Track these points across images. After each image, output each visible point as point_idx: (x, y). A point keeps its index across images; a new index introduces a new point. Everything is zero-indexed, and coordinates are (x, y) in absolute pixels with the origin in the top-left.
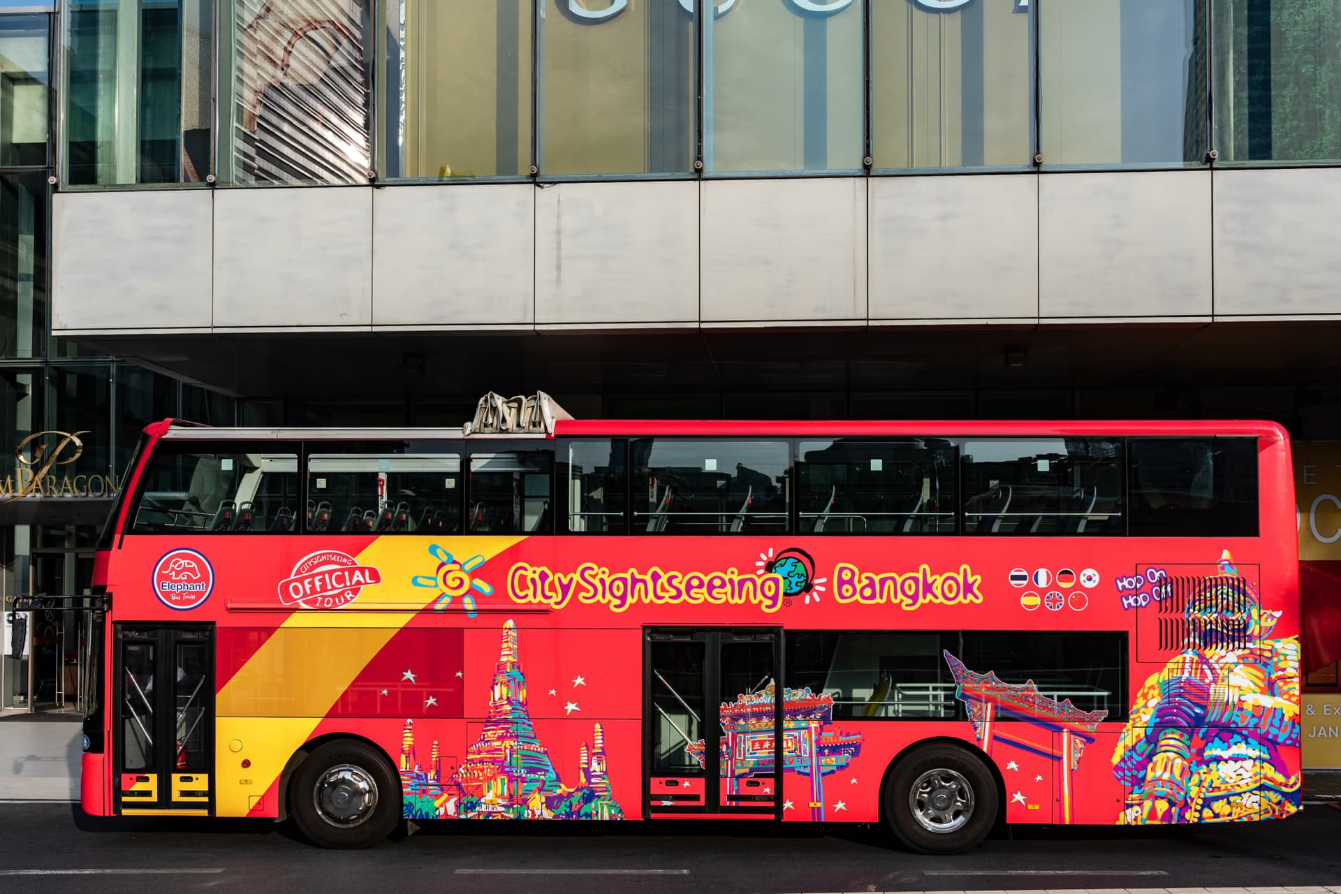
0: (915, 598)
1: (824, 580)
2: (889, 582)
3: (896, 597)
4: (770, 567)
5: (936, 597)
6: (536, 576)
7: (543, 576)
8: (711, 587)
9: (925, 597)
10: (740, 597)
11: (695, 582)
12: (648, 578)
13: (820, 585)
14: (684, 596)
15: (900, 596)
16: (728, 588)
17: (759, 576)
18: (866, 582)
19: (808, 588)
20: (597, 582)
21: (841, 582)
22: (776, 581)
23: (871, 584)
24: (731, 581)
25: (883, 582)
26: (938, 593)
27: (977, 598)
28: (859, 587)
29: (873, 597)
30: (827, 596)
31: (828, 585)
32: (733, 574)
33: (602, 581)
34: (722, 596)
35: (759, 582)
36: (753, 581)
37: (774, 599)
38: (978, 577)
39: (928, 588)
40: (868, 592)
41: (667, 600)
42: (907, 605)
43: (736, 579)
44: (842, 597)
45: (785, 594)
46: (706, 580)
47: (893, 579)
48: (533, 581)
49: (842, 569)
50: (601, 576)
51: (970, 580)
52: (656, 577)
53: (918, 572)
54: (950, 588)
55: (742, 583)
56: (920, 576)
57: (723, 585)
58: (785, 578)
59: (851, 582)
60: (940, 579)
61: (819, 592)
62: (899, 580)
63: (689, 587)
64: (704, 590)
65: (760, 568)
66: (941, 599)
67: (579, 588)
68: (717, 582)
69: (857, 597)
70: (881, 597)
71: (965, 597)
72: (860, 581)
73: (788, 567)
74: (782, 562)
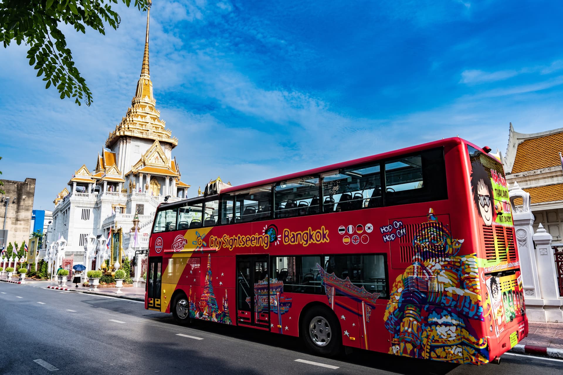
0: (307, 241)
1: (280, 236)
2: (299, 235)
3: (301, 242)
4: (266, 233)
5: (314, 241)
6: (214, 239)
7: (216, 239)
8: (252, 241)
9: (310, 241)
10: (259, 244)
11: (248, 239)
12: (237, 238)
13: (279, 238)
14: (245, 244)
15: (302, 241)
16: (256, 241)
17: (263, 236)
18: (292, 236)
19: (276, 239)
20: (226, 240)
21: (285, 236)
22: (267, 237)
23: (294, 237)
24: (256, 238)
25: (297, 235)
26: (314, 238)
27: (327, 240)
28: (290, 238)
29: (294, 242)
30: (281, 242)
31: (281, 238)
32: (257, 236)
33: (228, 240)
34: (255, 244)
35: (263, 238)
36: (261, 237)
37: (267, 244)
38: (327, 231)
39: (311, 237)
40: (293, 240)
41: (242, 246)
42: (305, 244)
43: (258, 237)
44: (286, 242)
45: (270, 242)
46: (250, 238)
47: (300, 234)
48: (214, 241)
49: (285, 231)
50: (228, 238)
51: (325, 233)
52: (239, 238)
53: (308, 230)
54: (318, 236)
55: (259, 238)
56: (308, 232)
57: (254, 240)
58: (270, 236)
59: (288, 236)
60: (315, 233)
61: (279, 240)
62: (302, 234)
63: (247, 241)
64: (250, 242)
65: (263, 232)
66: (315, 242)
67: (223, 243)
68: (253, 239)
69: (290, 242)
70: (297, 242)
71: (323, 240)
72: (290, 236)
73: (271, 232)
74: (269, 230)
